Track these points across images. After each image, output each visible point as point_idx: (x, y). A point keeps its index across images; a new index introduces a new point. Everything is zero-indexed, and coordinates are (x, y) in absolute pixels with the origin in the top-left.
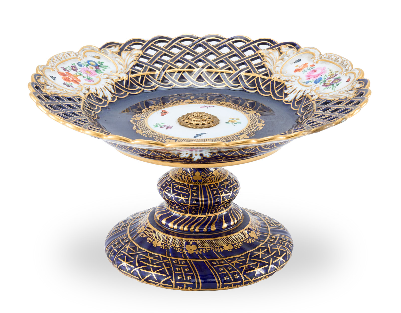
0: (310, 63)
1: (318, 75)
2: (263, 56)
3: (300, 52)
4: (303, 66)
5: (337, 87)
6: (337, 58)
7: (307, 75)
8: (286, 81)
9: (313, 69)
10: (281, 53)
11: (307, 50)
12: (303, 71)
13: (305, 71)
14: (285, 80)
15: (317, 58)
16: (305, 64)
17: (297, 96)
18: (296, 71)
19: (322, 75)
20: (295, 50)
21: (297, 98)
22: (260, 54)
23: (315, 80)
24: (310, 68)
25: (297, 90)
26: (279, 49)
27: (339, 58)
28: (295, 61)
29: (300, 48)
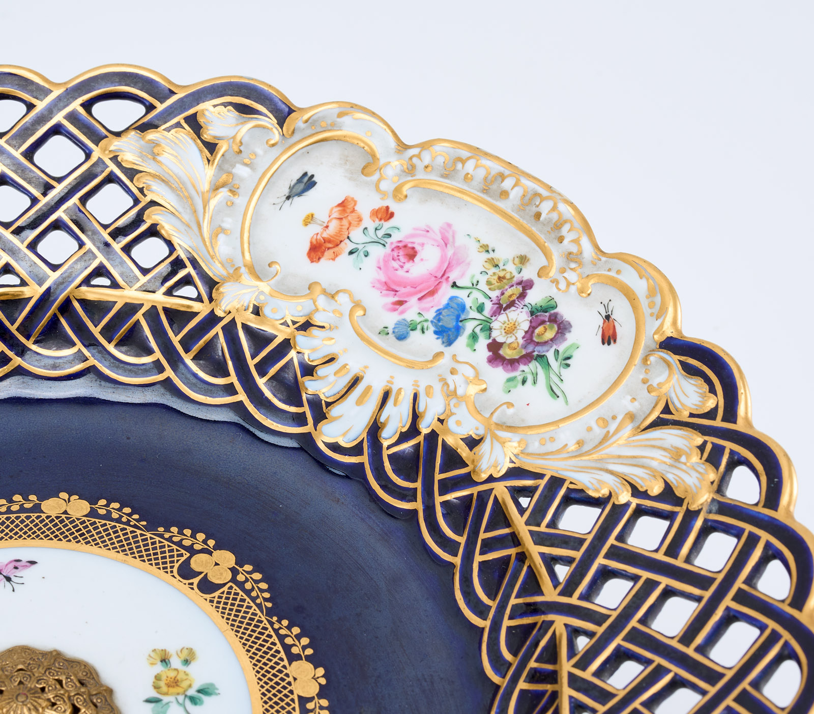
0: (367, 203)
1: (433, 283)
2: (132, 173)
3: (297, 137)
4: (336, 215)
5: (565, 372)
6: (493, 173)
7: (379, 281)
8: (294, 323)
9: (396, 237)
10: (211, 147)
11: (329, 122)
12: (351, 253)
13: (362, 254)
14: (290, 323)
15: (390, 172)
16: (343, 205)
17: (384, 425)
18: (316, 250)
19: (453, 276)
20: (269, 121)
21: (388, 437)
22: (115, 159)
23: (431, 315)
24: (380, 233)
25: (369, 388)
26: (194, 123)
27: (502, 177)
28: (291, 188)
29: (291, 111)
